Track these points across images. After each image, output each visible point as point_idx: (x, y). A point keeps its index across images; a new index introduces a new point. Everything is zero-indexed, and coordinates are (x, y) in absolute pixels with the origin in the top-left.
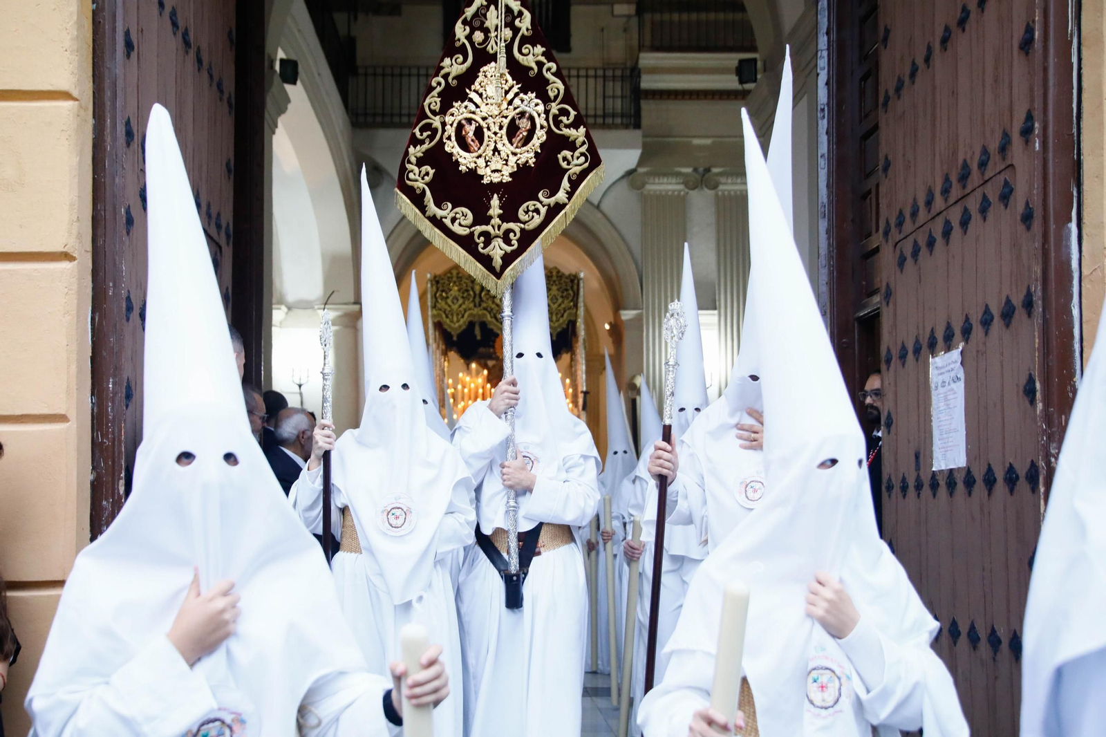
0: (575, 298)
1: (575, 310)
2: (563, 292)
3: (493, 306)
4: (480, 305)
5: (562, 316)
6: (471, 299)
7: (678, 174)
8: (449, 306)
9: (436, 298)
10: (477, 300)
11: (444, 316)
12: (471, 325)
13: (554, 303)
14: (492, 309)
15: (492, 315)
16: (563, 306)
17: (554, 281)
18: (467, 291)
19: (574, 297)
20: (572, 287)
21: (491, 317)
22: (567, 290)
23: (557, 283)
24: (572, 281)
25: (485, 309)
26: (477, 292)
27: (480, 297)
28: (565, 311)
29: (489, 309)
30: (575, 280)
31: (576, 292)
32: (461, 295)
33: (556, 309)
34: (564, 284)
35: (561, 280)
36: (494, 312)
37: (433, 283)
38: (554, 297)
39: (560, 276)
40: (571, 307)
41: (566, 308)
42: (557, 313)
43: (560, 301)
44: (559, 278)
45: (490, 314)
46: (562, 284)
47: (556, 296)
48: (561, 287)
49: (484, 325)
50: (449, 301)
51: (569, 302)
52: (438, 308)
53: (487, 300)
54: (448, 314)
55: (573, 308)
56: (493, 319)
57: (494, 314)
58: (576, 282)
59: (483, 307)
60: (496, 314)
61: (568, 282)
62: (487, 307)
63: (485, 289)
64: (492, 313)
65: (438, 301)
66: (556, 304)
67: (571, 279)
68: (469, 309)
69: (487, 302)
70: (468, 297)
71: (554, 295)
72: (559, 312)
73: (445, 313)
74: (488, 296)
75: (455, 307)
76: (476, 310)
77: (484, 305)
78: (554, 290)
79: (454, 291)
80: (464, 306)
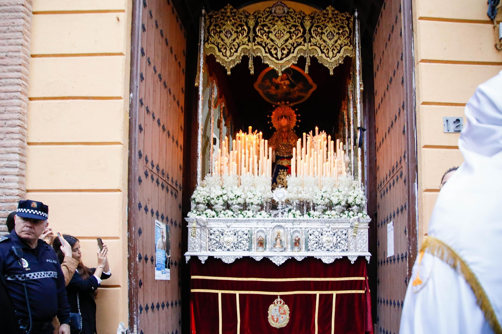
0: (352, 36)
2: (339, 30)
3: (268, 41)
4: (254, 40)
5: (339, 52)
6: (245, 34)
8: (222, 40)
9: (209, 32)
10: (251, 35)
11: (217, 49)
12: (245, 59)
13: (330, 40)
14: (266, 45)
15: (267, 50)
16: (339, 42)
17: (330, 19)
18: (241, 26)
19: (350, 34)
21: (266, 52)
22: (343, 27)
23: (333, 20)
25: (259, 44)
26: (252, 27)
27: (255, 32)
28: (341, 48)
29: (264, 45)
30: (351, 18)
31: (352, 29)
32: (235, 30)
33: (333, 46)
34: (340, 21)
35: (337, 17)
36: (270, 47)
37: (207, 17)
38: (330, 34)
39: (336, 14)
40: (348, 43)
41: (342, 44)
42: (333, 49)
43: (335, 38)
44: (335, 16)
45: (265, 50)
46: (338, 21)
47: (332, 33)
48: (337, 25)
49: (258, 60)
50: (222, 35)
51: (346, 39)
52: (211, 42)
53: (262, 34)
54: (221, 48)
55: (349, 44)
56: (268, 55)
57: (269, 49)
58: (352, 20)
59: (258, 42)
60: (271, 49)
61: (343, 20)
62: (262, 42)
63: (260, 24)
64: (266, 48)
65: (211, 36)
66: (333, 41)
67: (347, 17)
68: (243, 44)
69: (262, 37)
70: (242, 32)
71: (330, 31)
72: (335, 48)
73: (218, 48)
74: (262, 32)
75: (228, 41)
76: (250, 45)
77: (258, 40)
78: (330, 27)
79: (228, 25)
80: (237, 41)
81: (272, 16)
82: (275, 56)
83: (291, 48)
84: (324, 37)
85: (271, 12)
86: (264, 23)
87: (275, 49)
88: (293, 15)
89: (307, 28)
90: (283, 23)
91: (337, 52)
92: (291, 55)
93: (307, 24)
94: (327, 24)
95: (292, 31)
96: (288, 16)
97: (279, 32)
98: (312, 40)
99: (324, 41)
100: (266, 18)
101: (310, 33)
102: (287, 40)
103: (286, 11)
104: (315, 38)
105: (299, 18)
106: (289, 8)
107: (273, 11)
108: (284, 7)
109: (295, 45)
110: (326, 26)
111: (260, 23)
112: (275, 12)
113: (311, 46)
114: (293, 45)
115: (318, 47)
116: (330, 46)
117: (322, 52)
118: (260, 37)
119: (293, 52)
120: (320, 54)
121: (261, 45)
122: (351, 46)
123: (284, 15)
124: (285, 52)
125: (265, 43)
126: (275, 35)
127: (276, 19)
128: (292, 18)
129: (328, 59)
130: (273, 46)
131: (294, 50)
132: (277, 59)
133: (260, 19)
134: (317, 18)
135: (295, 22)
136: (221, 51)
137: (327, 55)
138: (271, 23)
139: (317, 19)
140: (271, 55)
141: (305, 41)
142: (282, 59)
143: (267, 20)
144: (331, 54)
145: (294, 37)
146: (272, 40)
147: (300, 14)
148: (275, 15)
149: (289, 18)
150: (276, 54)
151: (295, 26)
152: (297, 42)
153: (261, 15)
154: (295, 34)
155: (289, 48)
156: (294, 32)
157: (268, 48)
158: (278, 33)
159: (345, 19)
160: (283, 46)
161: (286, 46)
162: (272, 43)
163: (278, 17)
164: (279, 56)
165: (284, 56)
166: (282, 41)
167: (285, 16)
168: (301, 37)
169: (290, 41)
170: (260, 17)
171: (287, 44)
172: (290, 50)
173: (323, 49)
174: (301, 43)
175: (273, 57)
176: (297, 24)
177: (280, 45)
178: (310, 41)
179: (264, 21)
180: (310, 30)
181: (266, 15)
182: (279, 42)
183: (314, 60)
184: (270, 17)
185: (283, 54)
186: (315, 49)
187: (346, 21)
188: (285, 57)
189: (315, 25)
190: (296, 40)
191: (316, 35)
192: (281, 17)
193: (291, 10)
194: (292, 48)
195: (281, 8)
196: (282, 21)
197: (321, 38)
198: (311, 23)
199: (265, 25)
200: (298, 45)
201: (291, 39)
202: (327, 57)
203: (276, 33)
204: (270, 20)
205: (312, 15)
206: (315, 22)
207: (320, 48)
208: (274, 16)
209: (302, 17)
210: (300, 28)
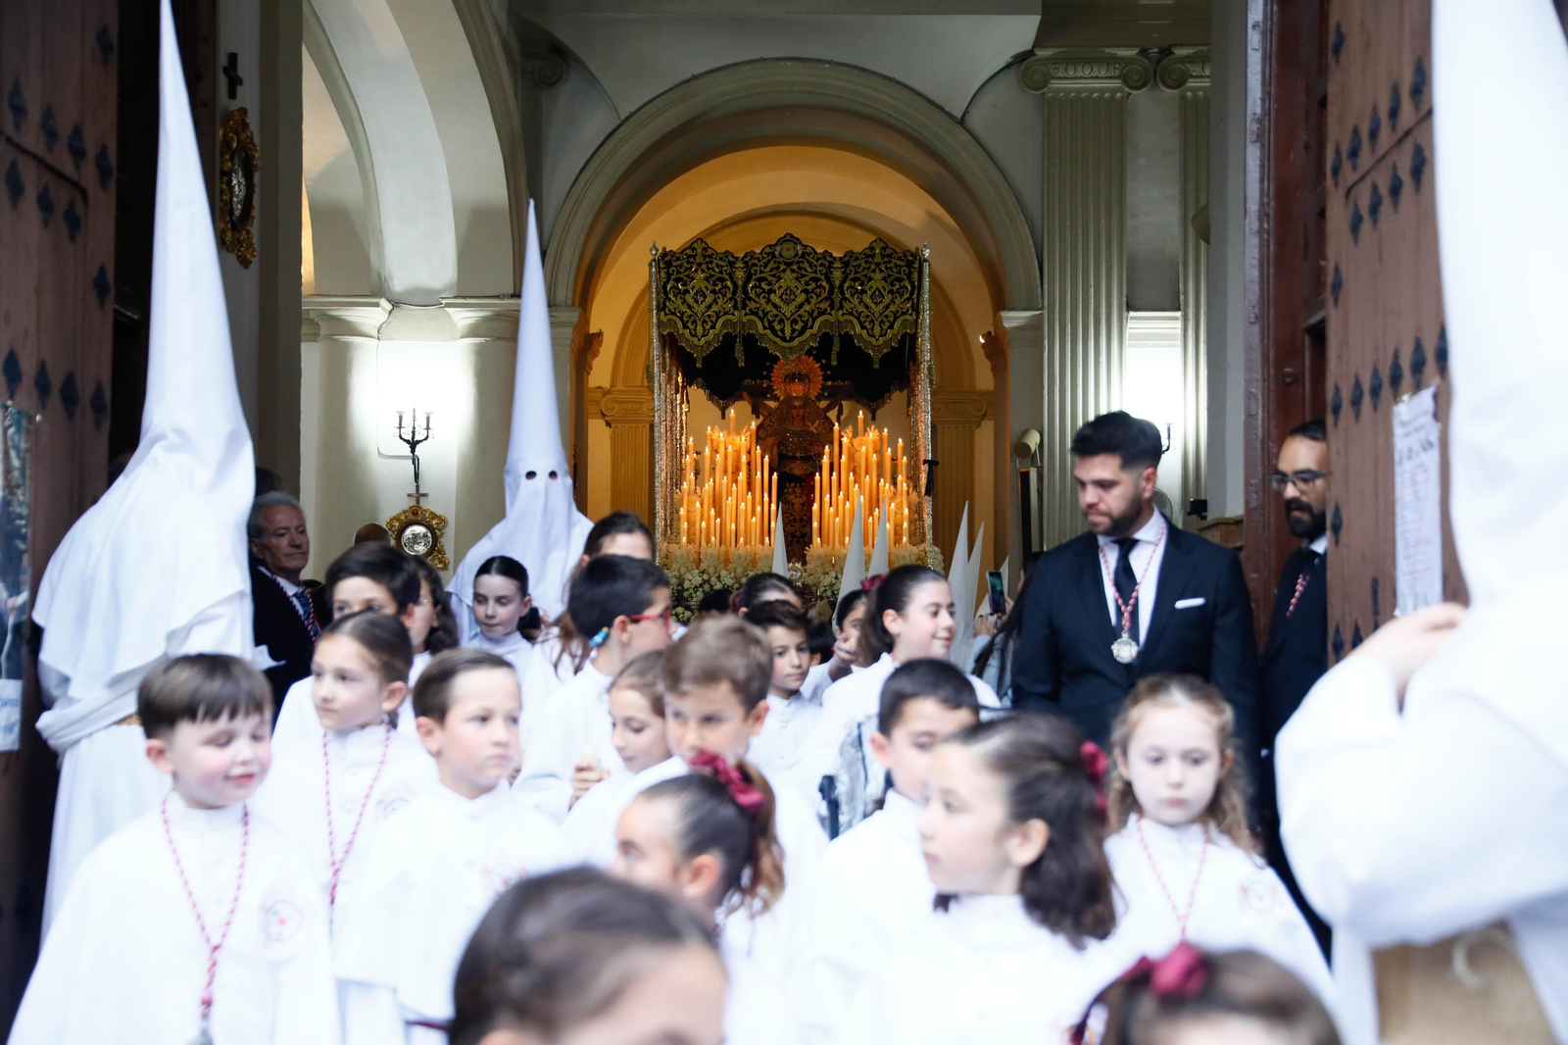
0: (915, 294)
1: (914, 316)
2: (892, 285)
3: (769, 308)
4: (744, 306)
5: (891, 327)
6: (729, 296)
7: (1112, 60)
8: (690, 307)
9: (666, 293)
10: (739, 296)
11: (680, 325)
12: (728, 340)
13: (877, 304)
14: (765, 314)
15: (766, 324)
16: (892, 308)
17: (878, 264)
18: (722, 280)
19: (912, 293)
20: (909, 275)
21: (765, 328)
22: (900, 280)
23: (883, 267)
24: (909, 264)
25: (752, 313)
26: (740, 283)
27: (745, 292)
28: (896, 319)
29: (761, 314)
30: (914, 263)
31: (916, 283)
32: (711, 288)
33: (881, 314)
34: (894, 270)
35: (890, 262)
36: (771, 319)
37: (662, 266)
38: (877, 293)
39: (888, 256)
40: (908, 310)
41: (898, 312)
42: (882, 321)
43: (887, 300)
44: (886, 259)
45: (763, 323)
46: (891, 268)
47: (880, 291)
48: (890, 276)
49: (750, 341)
50: (689, 298)
51: (904, 301)
52: (669, 310)
53: (758, 296)
54: (688, 322)
55: (910, 312)
56: (768, 332)
57: (770, 322)
58: (917, 265)
59: (750, 310)
60: (774, 321)
61: (901, 266)
62: (758, 309)
63: (754, 277)
64: (765, 320)
65: (670, 299)
66: (881, 306)
67: (908, 260)
68: (726, 314)
69: (757, 300)
70: (723, 291)
71: (877, 289)
72: (885, 319)
73: (682, 320)
74: (759, 291)
75: (700, 309)
76: (737, 315)
77: (752, 305)
78: (877, 281)
79: (699, 280)
80: (715, 308)
81: (775, 262)
82: (779, 333)
83: (808, 320)
84: (867, 299)
85: (774, 256)
86: (762, 275)
87: (781, 321)
88: (811, 260)
89: (837, 283)
90: (794, 275)
91: (889, 328)
92: (808, 333)
93: (837, 275)
94: (872, 275)
95: (809, 288)
96: (803, 262)
97: (788, 292)
98: (845, 304)
99: (867, 307)
100: (766, 265)
101: (842, 293)
102: (800, 306)
103: (800, 253)
104: (850, 302)
105: (822, 265)
106: (806, 246)
107: (777, 253)
108: (796, 244)
109: (815, 314)
110: (870, 279)
111: (755, 274)
112: (780, 255)
113: (843, 315)
114: (811, 314)
115: (855, 316)
116: (877, 315)
117: (863, 327)
118: (755, 301)
119: (812, 328)
120: (858, 329)
121: (756, 314)
122: (914, 314)
123: (796, 259)
124: (798, 327)
125: (763, 311)
126: (781, 297)
127: (782, 267)
128: (811, 264)
129: (873, 340)
130: (776, 316)
131: (813, 323)
132: (784, 339)
133: (756, 268)
134: (855, 264)
135: (815, 272)
136: (688, 328)
137: (870, 331)
138: (774, 276)
139: (854, 266)
140: (774, 332)
141: (832, 306)
142: (792, 339)
143: (768, 269)
144: (877, 331)
145: (813, 301)
146: (775, 306)
147: (825, 257)
148: (781, 260)
149: (806, 265)
150: (782, 331)
151: (816, 280)
152: (818, 308)
153: (756, 261)
154: (816, 294)
155: (805, 319)
156: (813, 291)
157: (769, 320)
158: (786, 294)
159: (903, 264)
160: (793, 317)
161: (800, 316)
162: (775, 312)
163: (785, 263)
164: (788, 333)
165: (797, 333)
166: (792, 307)
167: (798, 262)
168: (826, 299)
169: (807, 307)
170: (754, 265)
171: (801, 312)
172: (806, 323)
173: (865, 322)
174: (826, 310)
175: (777, 336)
176: (819, 276)
177: (788, 315)
178: (841, 308)
179: (761, 272)
180: (841, 287)
181: (765, 261)
182: (788, 310)
183: (847, 339)
184: (771, 265)
185: (793, 331)
186: (851, 321)
187: (905, 268)
188: (798, 336)
189: (850, 277)
190: (818, 305)
191: (852, 296)
192: (792, 263)
193: (809, 250)
194: (811, 320)
195: (791, 245)
196: (793, 271)
197: (861, 302)
198: (843, 273)
199: (765, 279)
200: (821, 314)
201: (809, 303)
202: (870, 335)
203: (782, 294)
204: (771, 270)
205: (846, 259)
206: (851, 271)
207: (858, 319)
208: (779, 263)
209: (827, 264)
210: (824, 284)
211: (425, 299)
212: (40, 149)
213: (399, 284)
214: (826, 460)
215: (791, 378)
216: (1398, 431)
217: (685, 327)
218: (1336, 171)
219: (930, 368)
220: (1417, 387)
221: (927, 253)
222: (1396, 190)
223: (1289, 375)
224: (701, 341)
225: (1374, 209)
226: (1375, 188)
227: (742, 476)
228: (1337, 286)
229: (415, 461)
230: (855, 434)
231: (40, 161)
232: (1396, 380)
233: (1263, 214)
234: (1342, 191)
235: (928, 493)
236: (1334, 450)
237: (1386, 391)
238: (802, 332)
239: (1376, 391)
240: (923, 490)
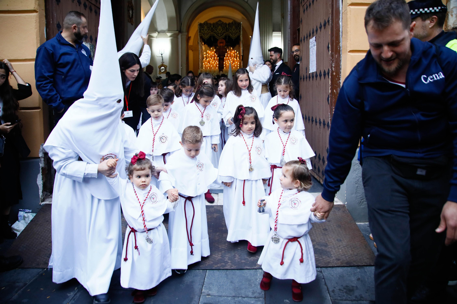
1: (240, 33)
3: (217, 32)
4: (213, 31)
5: (236, 34)
6: (210, 30)
8: (204, 32)
9: (200, 30)
11: (203, 35)
12: (210, 37)
13: (234, 31)
14: (216, 32)
16: (236, 31)
17: (234, 25)
18: (209, 27)
20: (239, 26)
21: (216, 35)
22: (237, 27)
25: (214, 32)
26: (212, 28)
31: (240, 28)
32: (207, 29)
37: (200, 26)
38: (234, 29)
40: (238, 32)
46: (236, 25)
49: (214, 37)
50: (204, 30)
51: (238, 30)
52: (201, 32)
63: (214, 27)
67: (239, 24)
68: (210, 33)
74: (215, 29)
75: (206, 32)
76: (212, 33)
77: (214, 31)
78: (234, 27)
79: (206, 27)
80: (208, 32)
84: (232, 30)
85: (217, 23)
87: (219, 34)
89: (227, 28)
92: (223, 36)
93: (227, 26)
98: (229, 31)
101: (228, 29)
102: (222, 31)
103: (221, 23)
113: (228, 33)
114: (223, 32)
116: (234, 33)
117: (231, 34)
120: (231, 35)
124: (221, 34)
129: (233, 37)
131: (224, 34)
132: (219, 36)
133: (215, 25)
138: (217, 27)
139: (230, 25)
141: (227, 31)
142: (220, 36)
144: (234, 35)
145: (224, 30)
146: (218, 31)
147: (225, 24)
149: (222, 25)
151: (224, 27)
158: (219, 29)
163: (219, 25)
164: (220, 35)
166: (220, 31)
182: (220, 32)
183: (229, 36)
184: (217, 25)
189: (229, 27)
193: (223, 23)
197: (231, 30)
200: (225, 32)
210: (225, 28)
211: (163, 32)
212: (95, 4)
213: (159, 29)
214: (226, 55)
215: (220, 43)
216: (310, 44)
217: (204, 35)
218: (301, 3)
219: (242, 41)
220: (313, 36)
221: (241, 23)
222: (310, 5)
223: (294, 37)
224: (206, 37)
225: (307, 8)
226: (307, 5)
227: (213, 58)
228: (301, 21)
229: (162, 57)
230: (231, 51)
231: (95, 5)
232: (310, 35)
233: (291, 11)
234: (302, 6)
235: (242, 60)
236: (301, 47)
237: (308, 38)
238: (222, 35)
239: (307, 38)
240: (241, 60)
